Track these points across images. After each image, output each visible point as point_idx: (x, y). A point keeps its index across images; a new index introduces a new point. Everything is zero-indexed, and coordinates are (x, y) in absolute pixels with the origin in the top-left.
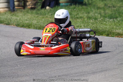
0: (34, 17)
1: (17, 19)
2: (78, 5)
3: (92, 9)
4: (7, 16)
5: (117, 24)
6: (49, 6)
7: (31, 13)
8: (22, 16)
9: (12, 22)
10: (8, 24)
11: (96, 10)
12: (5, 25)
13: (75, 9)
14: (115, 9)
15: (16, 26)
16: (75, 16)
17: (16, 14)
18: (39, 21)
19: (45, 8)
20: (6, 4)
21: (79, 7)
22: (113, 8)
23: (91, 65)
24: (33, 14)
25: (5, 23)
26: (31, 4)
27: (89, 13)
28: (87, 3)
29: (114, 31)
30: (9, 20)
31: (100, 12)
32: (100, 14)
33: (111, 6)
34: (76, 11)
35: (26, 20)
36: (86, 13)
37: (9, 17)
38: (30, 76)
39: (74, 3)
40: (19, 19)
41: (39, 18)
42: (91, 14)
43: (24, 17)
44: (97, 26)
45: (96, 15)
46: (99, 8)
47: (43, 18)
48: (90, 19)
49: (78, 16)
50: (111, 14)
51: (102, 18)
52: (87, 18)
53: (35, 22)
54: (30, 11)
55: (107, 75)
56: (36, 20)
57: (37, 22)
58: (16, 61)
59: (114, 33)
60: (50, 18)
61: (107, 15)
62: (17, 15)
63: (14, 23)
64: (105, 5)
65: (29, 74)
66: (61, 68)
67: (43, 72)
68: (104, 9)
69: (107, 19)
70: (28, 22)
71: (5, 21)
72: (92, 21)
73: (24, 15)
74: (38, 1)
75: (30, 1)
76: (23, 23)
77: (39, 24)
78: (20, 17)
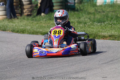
0: (29, 23)
1: (13, 25)
2: (71, 11)
3: (83, 15)
4: (4, 23)
5: (103, 28)
7: (27, 19)
8: (18, 23)
9: (8, 28)
10: (4, 30)
11: (87, 16)
12: (2, 31)
14: (104, 13)
18: (33, 27)
20: (4, 12)
21: (71, 13)
22: (102, 13)
23: (75, 66)
24: (29, 21)
25: (1, 29)
26: (28, 11)
27: (80, 18)
28: (79, 9)
29: (100, 34)
30: (6, 27)
31: (90, 17)
32: (90, 19)
33: (101, 11)
35: (22, 26)
36: (78, 18)
37: (6, 24)
38: (18, 78)
40: (14, 25)
41: (34, 24)
42: (82, 19)
43: (20, 23)
44: (85, 30)
45: (86, 19)
47: (38, 23)
48: (80, 23)
50: (99, 19)
51: (91, 23)
52: (78, 22)
53: (29, 28)
54: (26, 18)
55: (88, 74)
56: (30, 25)
57: (31, 28)
58: (6, 63)
59: (99, 36)
60: (44, 23)
61: (96, 20)
62: (13, 22)
63: (10, 29)
64: (96, 10)
65: (17, 75)
66: (47, 69)
67: (30, 73)
68: (94, 14)
69: (95, 23)
70: (23, 27)
71: (2, 28)
72: (81, 25)
73: (21, 22)
74: (34, 8)
75: (26, 9)
76: (18, 29)
77: (33, 30)
78: (16, 23)
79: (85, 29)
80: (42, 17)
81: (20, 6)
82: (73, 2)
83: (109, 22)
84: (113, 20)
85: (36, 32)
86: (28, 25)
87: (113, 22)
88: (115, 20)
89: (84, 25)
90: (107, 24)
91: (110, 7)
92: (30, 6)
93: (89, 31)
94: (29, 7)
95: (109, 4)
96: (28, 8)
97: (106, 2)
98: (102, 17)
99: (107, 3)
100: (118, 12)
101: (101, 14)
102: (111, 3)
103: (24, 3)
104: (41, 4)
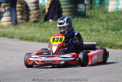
0: (37, 30)
1: (20, 33)
2: (81, 17)
4: (10, 30)
5: (120, 36)
6: (52, 19)
7: (34, 26)
8: (25, 29)
9: (16, 36)
10: (12, 37)
11: (99, 23)
12: (9, 39)
13: (78, 22)
14: (117, 21)
15: (19, 40)
16: (77, 29)
17: (19, 27)
21: (81, 19)
22: (115, 21)
24: (36, 27)
25: (8, 36)
26: (34, 17)
27: (91, 25)
28: (90, 15)
30: (12, 33)
31: (103, 24)
32: (103, 26)
33: (113, 18)
34: (79, 24)
35: (30, 33)
36: (89, 26)
37: (12, 30)
39: (77, 16)
40: (22, 32)
41: (42, 31)
42: (94, 27)
43: (27, 30)
45: (99, 27)
46: (101, 21)
47: (46, 31)
48: (93, 31)
49: (80, 29)
50: (113, 27)
51: (105, 31)
52: (90, 30)
54: (33, 24)
57: (41, 35)
60: (53, 31)
61: (110, 27)
63: (17, 36)
64: (108, 17)
68: (106, 21)
69: (110, 32)
70: (31, 35)
71: (9, 35)
72: (94, 33)
73: (27, 28)
74: (41, 14)
75: (33, 14)
76: (27, 36)
78: (23, 30)
79: (100, 37)
80: (50, 23)
81: (26, 11)
86: (37, 32)
89: (98, 34)
92: (36, 11)
93: (104, 40)
96: (35, 14)
98: (116, 25)
99: (119, 10)
103: (31, 8)
104: (49, 9)
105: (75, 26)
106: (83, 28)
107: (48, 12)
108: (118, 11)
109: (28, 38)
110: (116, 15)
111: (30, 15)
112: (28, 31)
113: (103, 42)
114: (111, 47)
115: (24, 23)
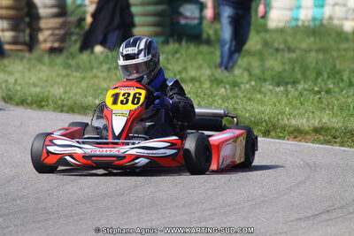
0: (58, 75)
1: (7, 81)
2: (187, 42)
5: (294, 102)
7: (50, 63)
8: (22, 72)
13: (178, 55)
14: (293, 55)
15: (2, 103)
17: (5, 66)
18: (71, 89)
19: (92, 52)
21: (188, 48)
22: (287, 55)
24: (57, 68)
26: (51, 38)
28: (213, 37)
31: (249, 64)
32: (248, 70)
33: (282, 47)
34: (181, 61)
35: (35, 85)
36: (210, 68)
39: (176, 38)
40: (12, 80)
41: (72, 80)
43: (27, 74)
44: (236, 106)
45: (237, 72)
47: (84, 78)
48: (218, 85)
49: (184, 75)
50: (280, 73)
51: (253, 83)
52: (211, 81)
54: (46, 58)
57: (66, 92)
59: (283, 128)
60: (105, 79)
61: (268, 75)
62: (7, 69)
64: (266, 44)
68: (261, 55)
69: (268, 87)
70: (38, 89)
72: (223, 90)
73: (29, 69)
74: (73, 30)
75: (48, 29)
76: (25, 94)
77: (71, 98)
78: (17, 75)
80: (96, 58)
81: (27, 20)
82: (197, 14)
83: (310, 83)
84: (323, 80)
85: (83, 107)
86: (55, 83)
87: (323, 84)
88: (329, 77)
89: (232, 91)
90: (305, 89)
91: (308, 36)
92: (60, 20)
94: (57, 26)
95: (308, 27)
96: (52, 29)
97: (297, 20)
98: (287, 67)
99: (300, 23)
100: (335, 54)
101: (283, 57)
102: (312, 24)
103: (42, 11)
104: (94, 15)
105: (169, 67)
106: (192, 73)
107: (92, 24)
108: (297, 26)
109: (30, 98)
110: (290, 39)
111: (40, 30)
112: (30, 79)
113: (246, 119)
114: (267, 133)
115: (20, 54)
